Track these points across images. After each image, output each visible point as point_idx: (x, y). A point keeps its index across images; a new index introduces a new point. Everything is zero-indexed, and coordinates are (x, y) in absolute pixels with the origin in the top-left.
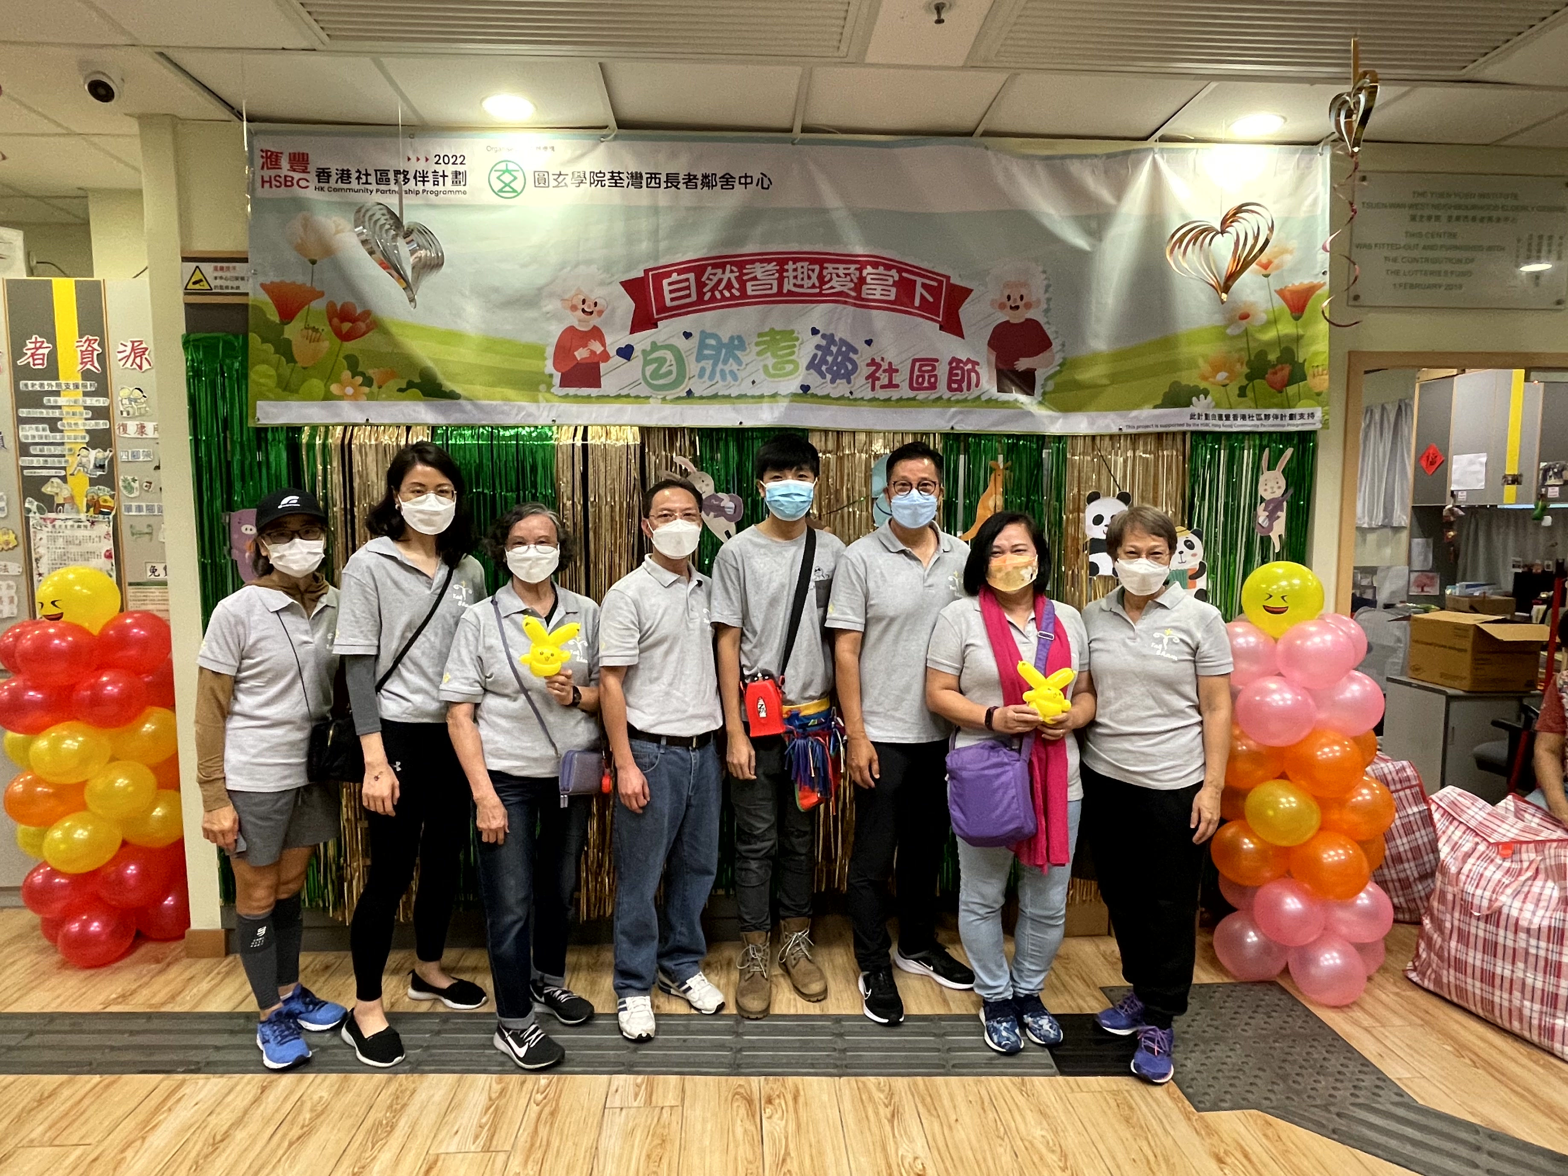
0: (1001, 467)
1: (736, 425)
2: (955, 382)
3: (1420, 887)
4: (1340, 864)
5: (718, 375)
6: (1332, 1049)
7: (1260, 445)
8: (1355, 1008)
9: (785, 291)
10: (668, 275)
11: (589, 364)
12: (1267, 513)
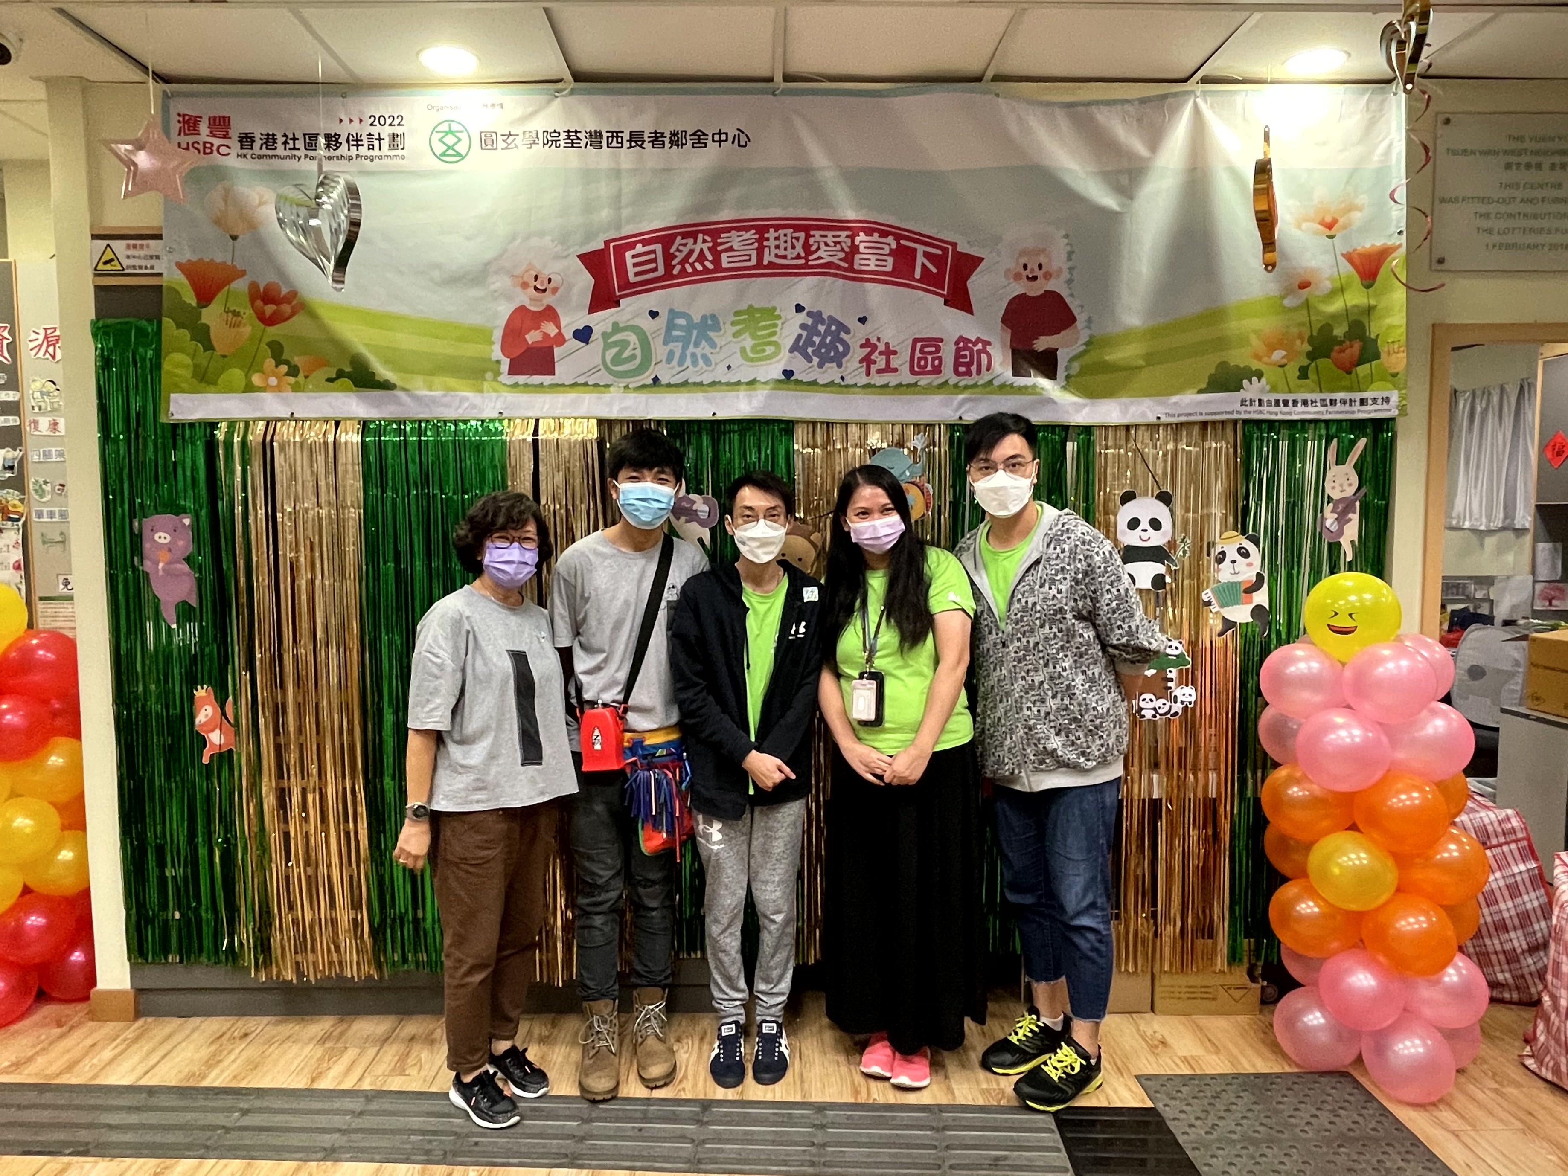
1: (707, 415)
2: (963, 364)
3: (1530, 961)
4: (1421, 933)
5: (688, 359)
7: (1327, 435)
8: (1441, 1107)
9: (765, 263)
10: (632, 246)
11: (541, 349)
12: (1336, 516)
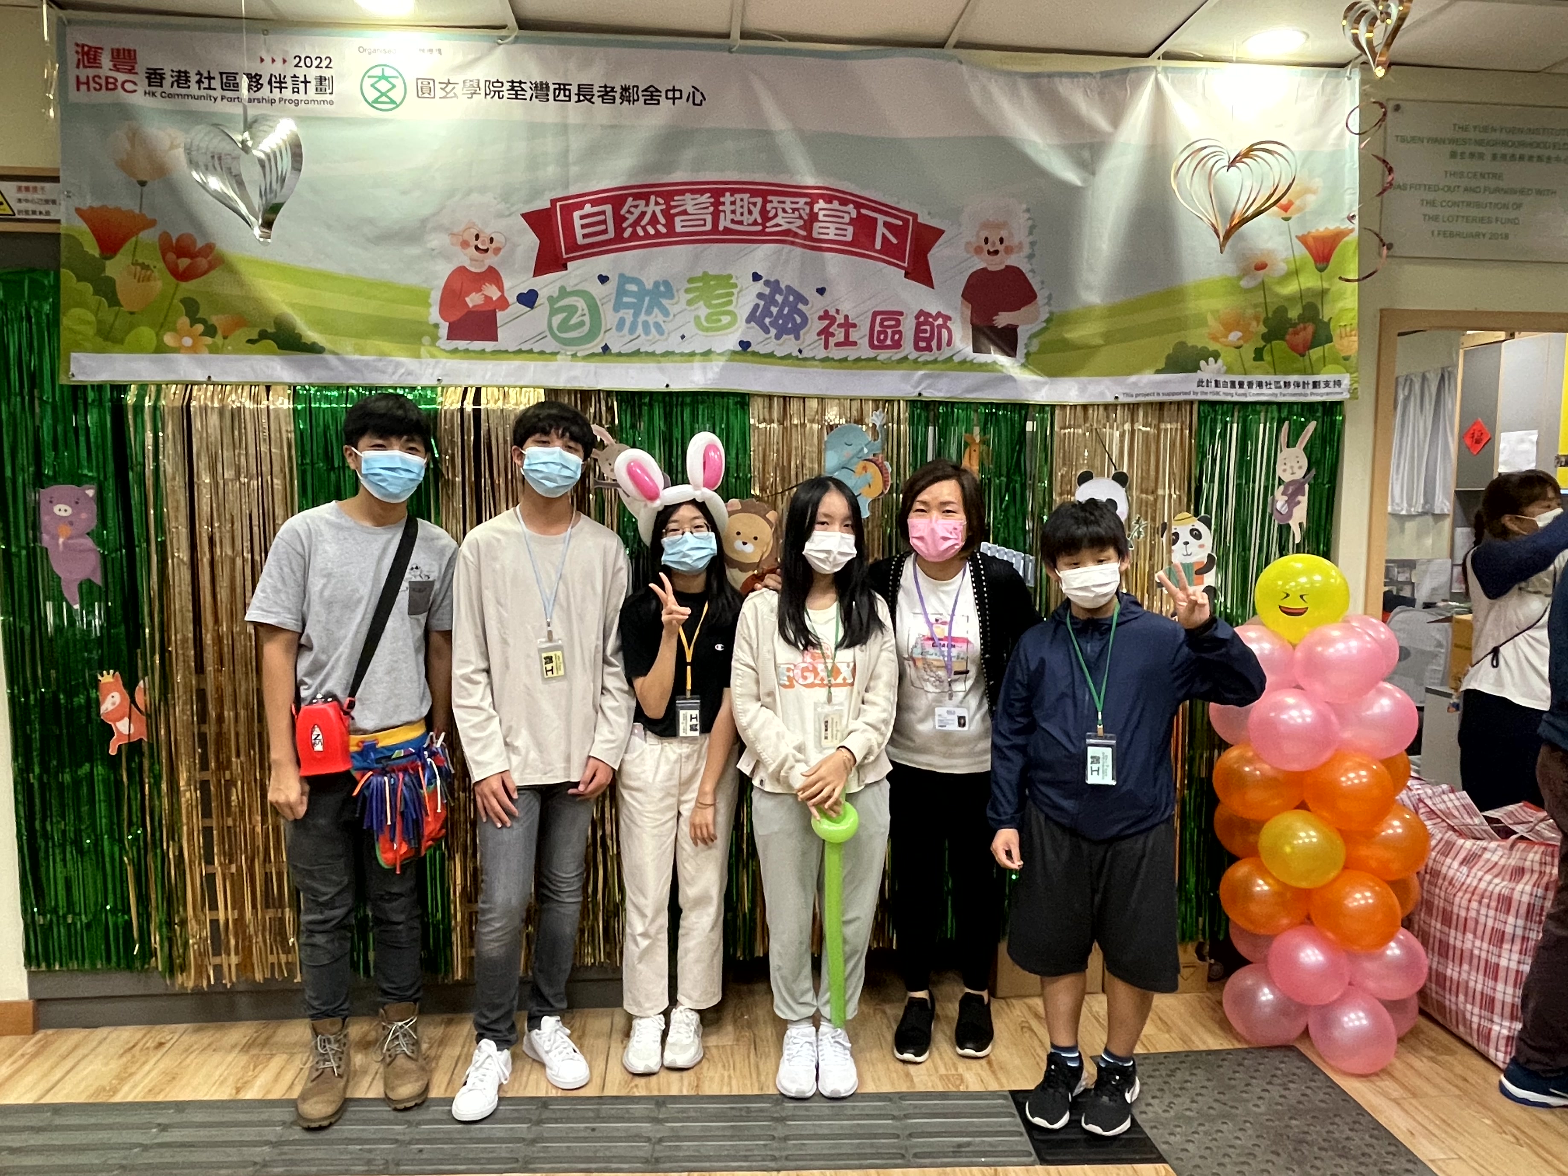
0: (978, 440)
1: (661, 388)
2: (924, 339)
4: (1367, 908)
5: (640, 327)
6: (1357, 1126)
7: (1279, 417)
8: (1385, 1077)
9: (721, 228)
10: (581, 206)
11: (483, 313)
12: (1286, 498)
